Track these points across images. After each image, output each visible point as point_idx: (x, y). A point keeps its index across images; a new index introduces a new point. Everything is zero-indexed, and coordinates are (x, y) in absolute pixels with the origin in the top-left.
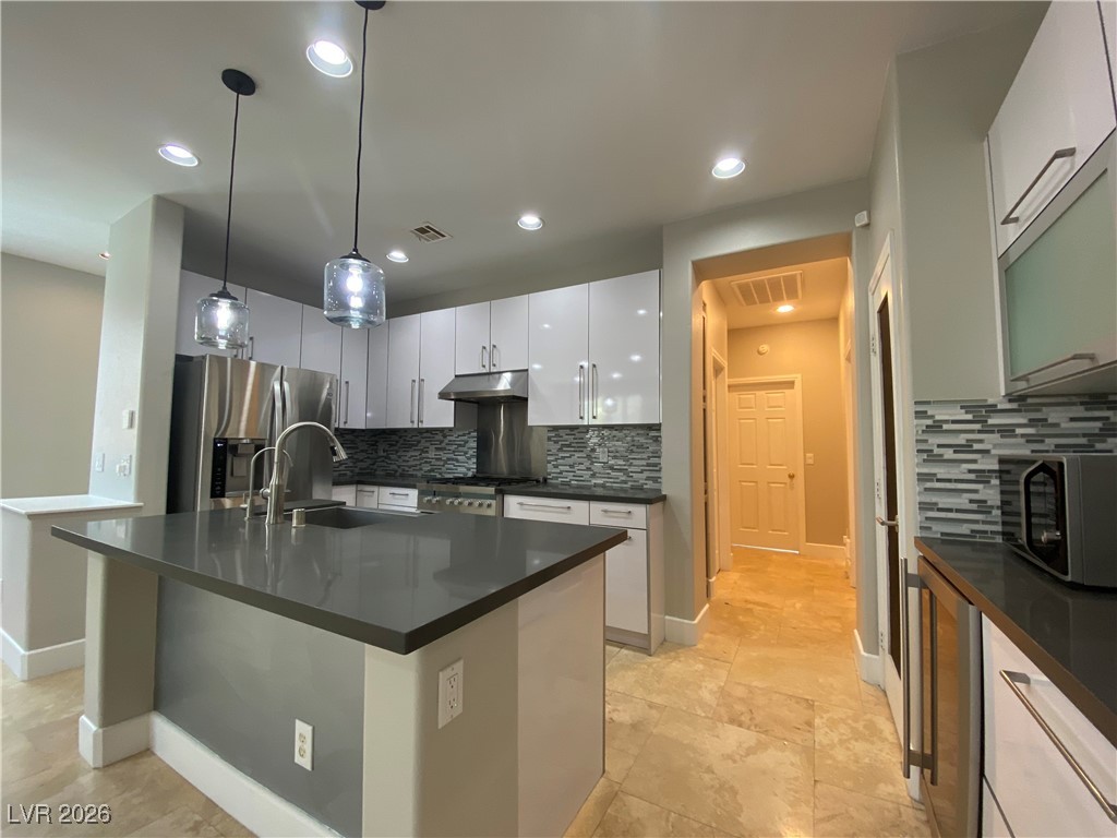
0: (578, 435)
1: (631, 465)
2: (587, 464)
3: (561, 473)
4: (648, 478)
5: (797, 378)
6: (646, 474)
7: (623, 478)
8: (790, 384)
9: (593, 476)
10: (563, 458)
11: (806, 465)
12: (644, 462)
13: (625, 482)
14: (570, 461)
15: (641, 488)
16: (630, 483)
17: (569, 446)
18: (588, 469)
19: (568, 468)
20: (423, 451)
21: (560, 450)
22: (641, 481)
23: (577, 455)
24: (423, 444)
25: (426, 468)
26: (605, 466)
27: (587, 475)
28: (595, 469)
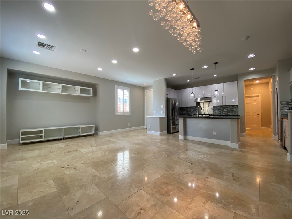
5: (260, 95)
8: (258, 96)
9: (223, 113)
11: (261, 112)
13: (230, 114)
19: (218, 112)
20: (186, 111)
23: (220, 110)
24: (186, 109)
25: (188, 113)
26: (225, 112)
27: (222, 113)
28: (223, 112)
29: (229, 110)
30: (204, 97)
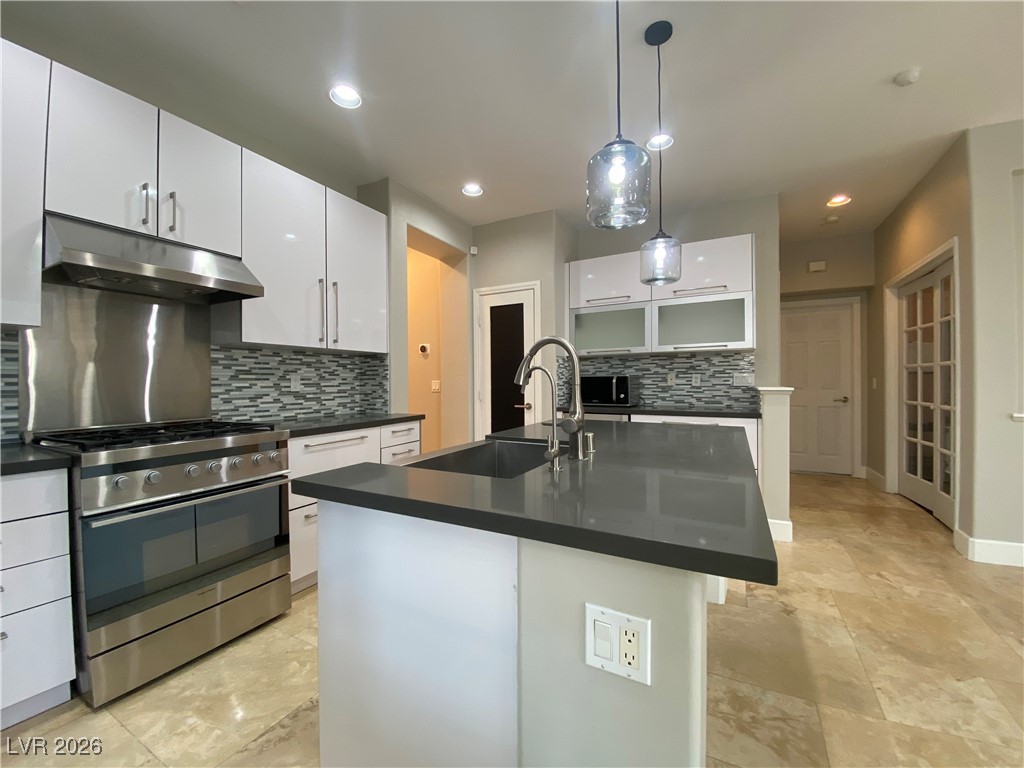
0: (261, 359)
1: (324, 392)
2: (275, 394)
3: (236, 409)
4: (339, 405)
6: (338, 401)
7: (317, 408)
9: (283, 408)
10: (239, 389)
12: (335, 389)
13: (318, 411)
14: (251, 392)
15: (331, 416)
16: (323, 412)
17: (248, 372)
18: (276, 401)
19: (247, 402)
21: (234, 378)
22: (333, 409)
23: (260, 384)
26: (297, 395)
27: (274, 408)
28: (287, 400)
29: (316, 380)
30: (164, 234)
